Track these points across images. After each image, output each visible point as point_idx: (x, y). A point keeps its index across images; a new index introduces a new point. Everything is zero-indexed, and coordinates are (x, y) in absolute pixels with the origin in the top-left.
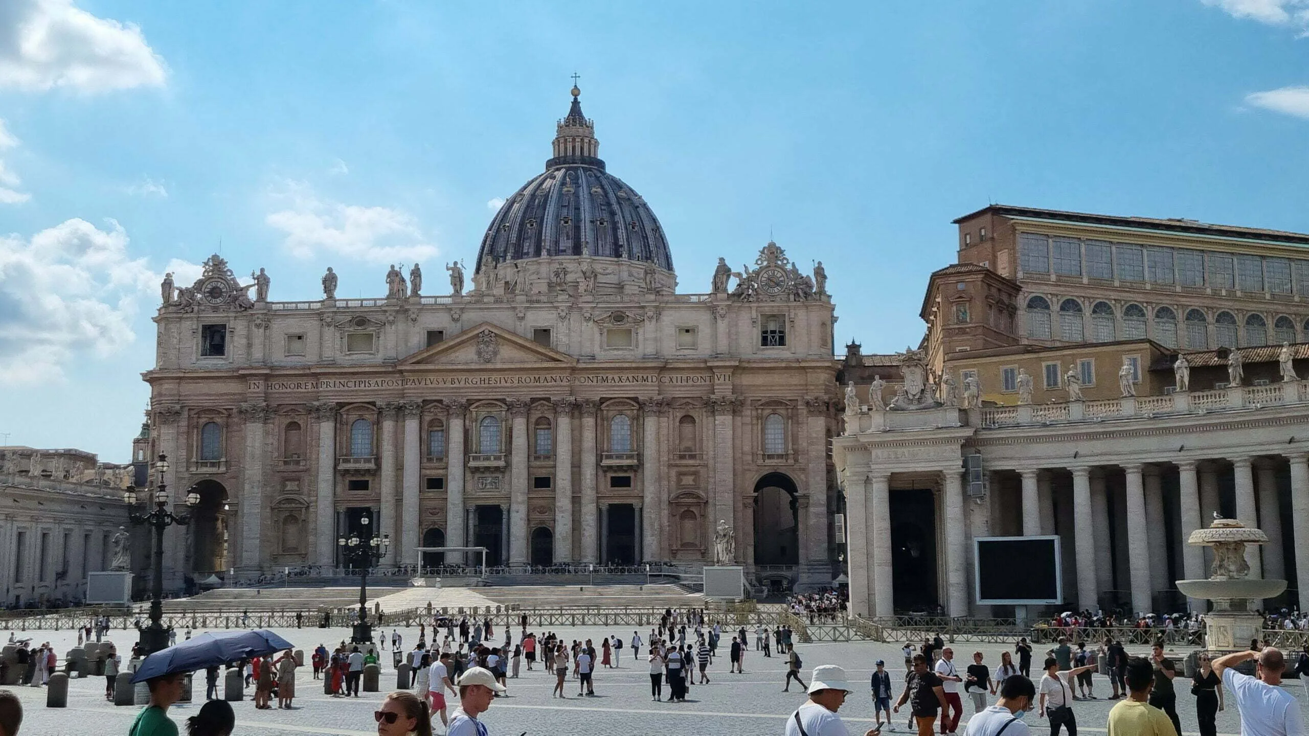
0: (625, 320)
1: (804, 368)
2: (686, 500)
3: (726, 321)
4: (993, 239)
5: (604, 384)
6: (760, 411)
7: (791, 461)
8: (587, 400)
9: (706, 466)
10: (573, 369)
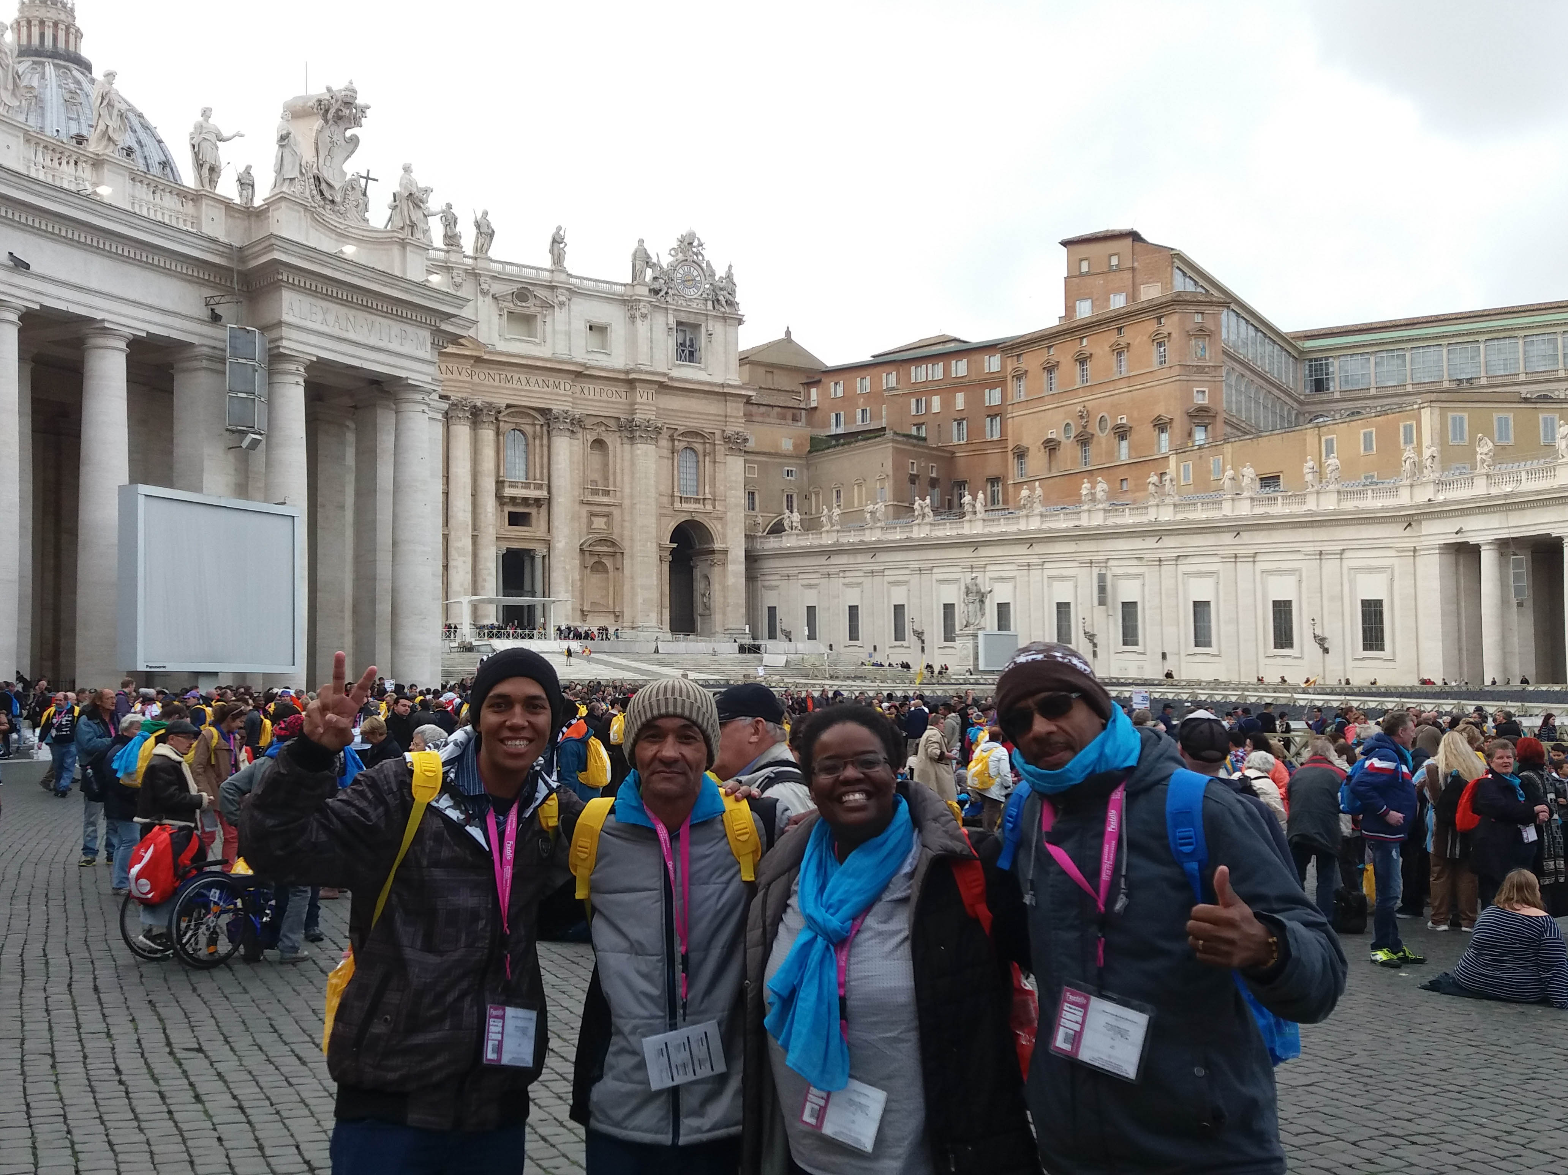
0: (531, 301)
1: (725, 394)
2: (598, 548)
3: (647, 322)
4: (1133, 269)
5: (507, 385)
6: (676, 443)
7: (709, 507)
8: (490, 404)
9: (620, 505)
10: (478, 360)
